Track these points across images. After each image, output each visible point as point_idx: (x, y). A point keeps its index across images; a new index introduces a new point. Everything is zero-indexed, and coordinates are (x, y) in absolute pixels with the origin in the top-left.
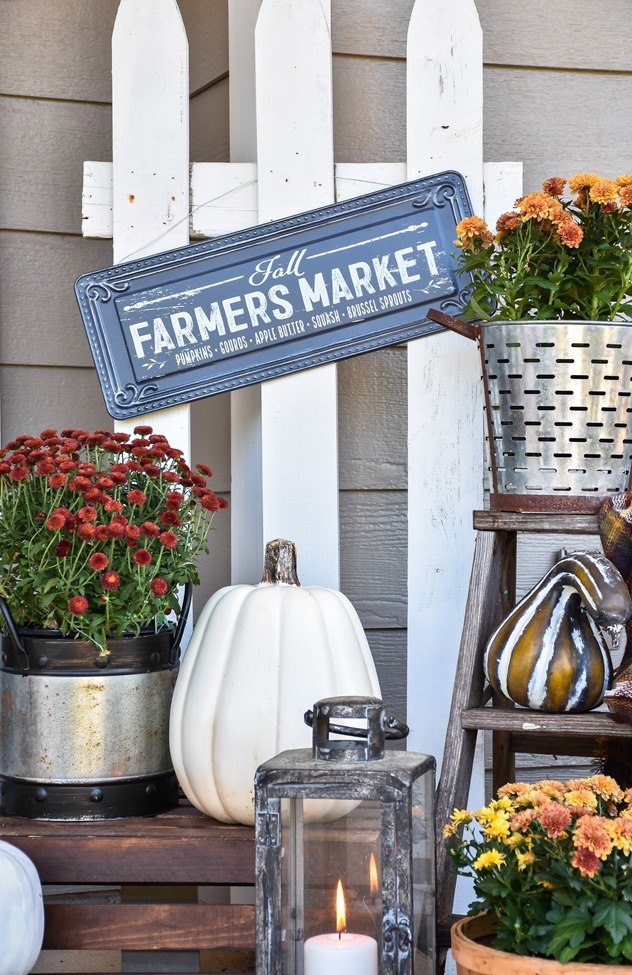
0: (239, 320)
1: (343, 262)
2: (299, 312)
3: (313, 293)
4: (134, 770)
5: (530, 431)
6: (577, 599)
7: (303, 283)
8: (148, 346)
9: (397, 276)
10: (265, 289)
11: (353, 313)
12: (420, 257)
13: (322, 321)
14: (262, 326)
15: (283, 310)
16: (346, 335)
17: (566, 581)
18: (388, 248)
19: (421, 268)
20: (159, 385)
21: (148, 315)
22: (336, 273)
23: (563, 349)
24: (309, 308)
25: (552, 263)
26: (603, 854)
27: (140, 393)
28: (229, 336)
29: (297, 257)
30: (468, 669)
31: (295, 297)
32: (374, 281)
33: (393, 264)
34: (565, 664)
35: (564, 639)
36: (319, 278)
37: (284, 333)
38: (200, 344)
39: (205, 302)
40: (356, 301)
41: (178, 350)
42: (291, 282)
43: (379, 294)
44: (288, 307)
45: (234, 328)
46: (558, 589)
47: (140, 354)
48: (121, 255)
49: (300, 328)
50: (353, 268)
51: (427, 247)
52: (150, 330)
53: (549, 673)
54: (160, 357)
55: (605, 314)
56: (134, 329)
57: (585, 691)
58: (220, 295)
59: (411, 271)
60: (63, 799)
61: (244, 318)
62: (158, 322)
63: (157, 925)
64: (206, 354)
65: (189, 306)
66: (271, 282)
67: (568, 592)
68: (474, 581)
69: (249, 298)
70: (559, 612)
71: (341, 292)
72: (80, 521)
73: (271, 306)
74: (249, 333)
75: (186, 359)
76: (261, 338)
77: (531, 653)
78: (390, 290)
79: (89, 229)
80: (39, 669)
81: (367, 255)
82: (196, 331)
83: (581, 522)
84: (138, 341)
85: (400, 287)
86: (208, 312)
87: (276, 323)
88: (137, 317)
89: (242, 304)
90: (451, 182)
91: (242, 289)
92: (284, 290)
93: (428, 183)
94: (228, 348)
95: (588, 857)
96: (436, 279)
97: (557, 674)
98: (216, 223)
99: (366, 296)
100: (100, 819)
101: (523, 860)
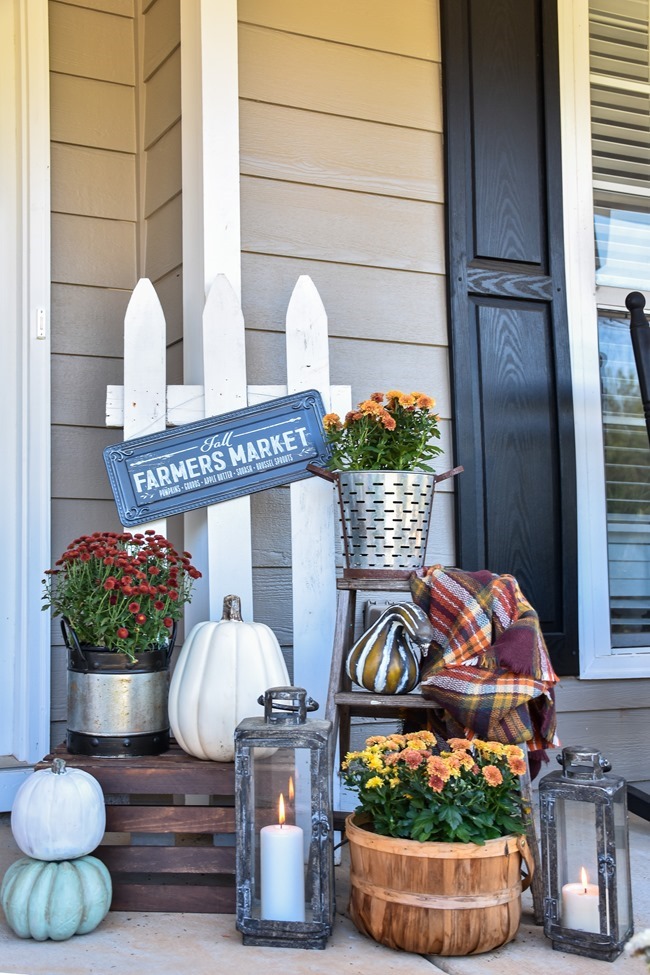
0: (195, 471)
1: (254, 439)
2: (230, 467)
3: (237, 456)
4: (148, 729)
5: (369, 533)
6: (400, 629)
7: (231, 450)
8: (144, 485)
9: (284, 447)
10: (210, 454)
11: (260, 467)
12: (297, 436)
13: (242, 472)
14: (209, 474)
15: (220, 466)
16: (256, 479)
17: (395, 619)
18: (279, 431)
19: (298, 442)
20: (150, 507)
21: (144, 468)
22: (250, 444)
23: (389, 486)
24: (235, 464)
25: (378, 439)
26: (445, 779)
27: (139, 512)
28: (190, 480)
29: (228, 436)
30: (338, 670)
31: (227, 458)
32: (271, 449)
33: (281, 440)
34: (396, 667)
35: (395, 652)
36: (240, 447)
37: (221, 478)
38: (173, 484)
39: (176, 461)
40: (261, 460)
41: (161, 488)
42: (224, 450)
43: (274, 456)
44: (224, 465)
45: (192, 475)
46: (390, 623)
47: (140, 490)
48: (128, 436)
49: (230, 475)
50: (259, 442)
51: (301, 431)
52: (145, 477)
53: (388, 672)
54: (151, 492)
55: (406, 468)
56: (136, 476)
57: (407, 682)
58: (184, 457)
59: (292, 444)
60: (106, 745)
61: (198, 470)
62: (150, 472)
63: (168, 819)
64: (176, 490)
65: (167, 463)
66: (213, 450)
67: (396, 625)
68: (339, 619)
69: (201, 458)
70: (391, 636)
71: (252, 455)
72: (123, 584)
73: (213, 463)
74: (201, 478)
75: (165, 493)
76: (208, 481)
77: (377, 660)
78: (280, 454)
79: (109, 422)
80: (93, 670)
81: (267, 435)
82: (171, 477)
83: (400, 585)
84: (138, 483)
85: (286, 452)
86: (178, 466)
87: (216, 472)
88: (138, 469)
89: (197, 462)
90: (313, 395)
91: (197, 453)
92: (221, 454)
93: (300, 396)
94: (189, 486)
95: (437, 780)
96: (306, 448)
97: (392, 673)
98: (180, 418)
99: (267, 458)
100: (129, 757)
101: (394, 782)
